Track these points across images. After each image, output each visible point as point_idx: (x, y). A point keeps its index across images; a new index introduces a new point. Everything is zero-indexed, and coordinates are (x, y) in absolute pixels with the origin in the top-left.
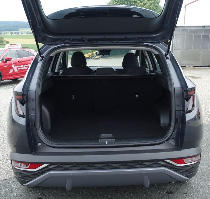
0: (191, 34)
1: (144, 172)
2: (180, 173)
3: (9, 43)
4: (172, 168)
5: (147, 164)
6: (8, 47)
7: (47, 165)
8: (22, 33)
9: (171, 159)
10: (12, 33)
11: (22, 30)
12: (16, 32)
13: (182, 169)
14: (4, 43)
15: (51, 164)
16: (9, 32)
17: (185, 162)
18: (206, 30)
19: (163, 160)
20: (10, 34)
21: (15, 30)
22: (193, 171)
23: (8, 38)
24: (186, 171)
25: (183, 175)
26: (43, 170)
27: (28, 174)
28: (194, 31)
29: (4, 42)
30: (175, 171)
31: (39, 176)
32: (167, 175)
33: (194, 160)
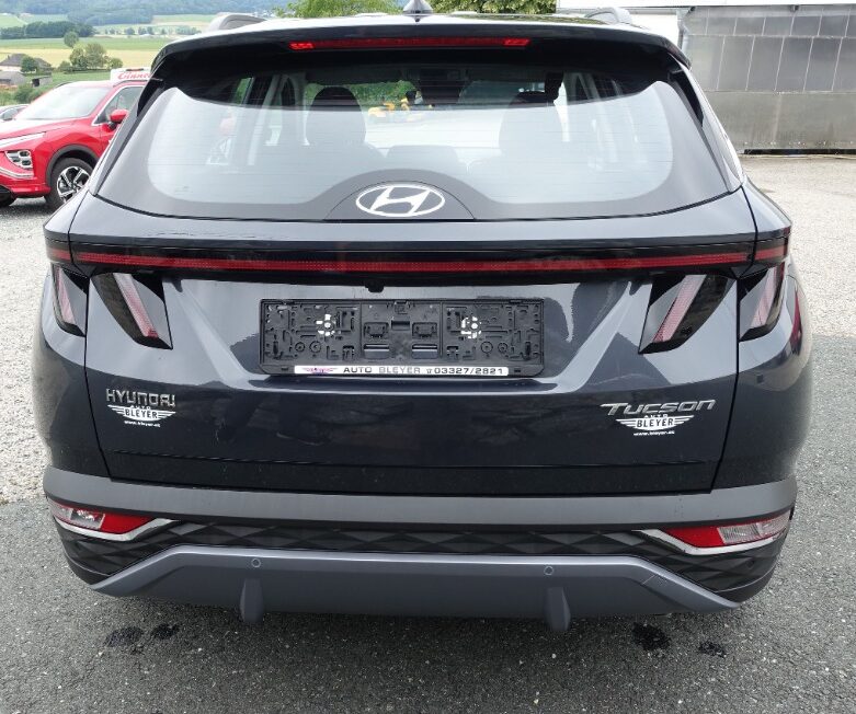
0: (744, 35)
1: (549, 570)
2: (698, 583)
3: (120, 66)
4: (669, 559)
5: (565, 540)
6: (120, 77)
7: (168, 521)
8: (163, 32)
9: (665, 527)
10: (131, 32)
11: (162, 21)
12: (145, 27)
13: (708, 565)
14: (106, 66)
15: (181, 520)
16: (122, 28)
17: (725, 541)
18: (800, 22)
19: (628, 529)
20: (126, 37)
21: (141, 23)
22: (754, 574)
23: (118, 49)
24: (728, 574)
25: (712, 590)
26: (154, 540)
27: (101, 550)
28: (755, 26)
29: (106, 62)
30: (681, 573)
31: (139, 559)
32: (644, 586)
33: (761, 531)
